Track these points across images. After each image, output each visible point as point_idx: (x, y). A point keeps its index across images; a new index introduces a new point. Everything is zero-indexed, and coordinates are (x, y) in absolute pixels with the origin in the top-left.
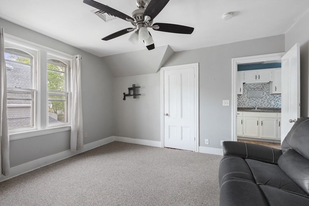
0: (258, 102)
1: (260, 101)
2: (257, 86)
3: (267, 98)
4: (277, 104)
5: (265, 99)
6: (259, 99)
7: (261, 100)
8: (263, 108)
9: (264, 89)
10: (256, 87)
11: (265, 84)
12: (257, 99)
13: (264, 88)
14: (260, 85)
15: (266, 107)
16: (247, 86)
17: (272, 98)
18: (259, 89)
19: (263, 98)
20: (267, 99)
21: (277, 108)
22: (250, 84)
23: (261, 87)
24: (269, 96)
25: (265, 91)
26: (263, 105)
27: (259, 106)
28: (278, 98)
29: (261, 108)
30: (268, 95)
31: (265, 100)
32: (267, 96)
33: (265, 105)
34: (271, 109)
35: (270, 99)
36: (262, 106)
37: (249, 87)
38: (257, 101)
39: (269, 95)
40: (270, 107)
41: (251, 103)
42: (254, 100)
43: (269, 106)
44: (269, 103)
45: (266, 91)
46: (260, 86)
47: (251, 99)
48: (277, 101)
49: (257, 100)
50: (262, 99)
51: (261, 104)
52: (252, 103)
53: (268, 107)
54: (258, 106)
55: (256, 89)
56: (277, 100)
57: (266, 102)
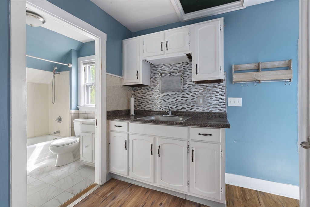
0: (177, 100)
1: (180, 98)
2: (174, 68)
3: (191, 91)
4: (209, 103)
5: (188, 94)
6: (178, 93)
7: (181, 95)
8: (183, 112)
9: (186, 73)
10: (172, 70)
11: (188, 63)
12: (176, 93)
13: (186, 71)
14: (179, 65)
15: (189, 110)
16: (158, 69)
17: (200, 91)
18: (178, 74)
19: (185, 91)
20: (191, 94)
21: (208, 113)
22: (164, 65)
23: (182, 69)
24: (196, 87)
25: (188, 76)
26: (185, 106)
27: (178, 108)
28: (210, 90)
29: (181, 112)
30: (193, 85)
31: (187, 96)
32: (192, 87)
33: (187, 105)
35: (197, 93)
36: (184, 108)
37: (163, 71)
38: (174, 98)
40: (197, 110)
41: (165, 101)
42: (170, 96)
43: (195, 109)
44: (195, 101)
46: (180, 68)
47: (165, 94)
49: (174, 96)
50: (183, 93)
51: (182, 103)
52: (167, 103)
53: (193, 110)
54: (177, 107)
55: (173, 74)
56: (208, 95)
57: (189, 101)
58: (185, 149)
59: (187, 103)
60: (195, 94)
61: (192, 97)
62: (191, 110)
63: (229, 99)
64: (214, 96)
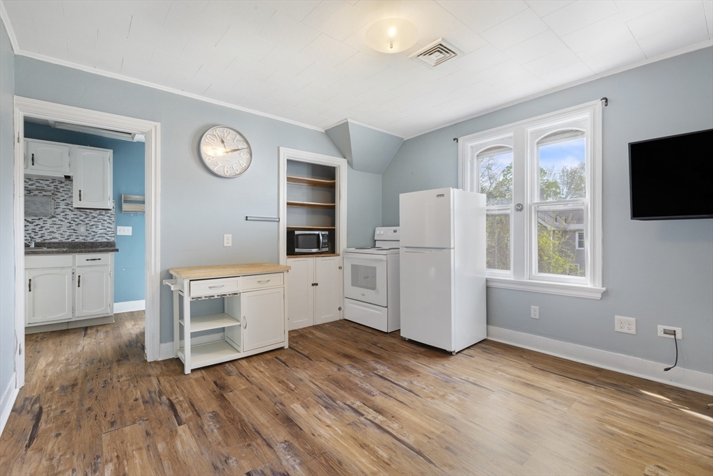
0: (42, 227)
1: (48, 226)
2: (37, 184)
3: (67, 217)
4: (94, 232)
5: (61, 221)
6: (45, 219)
7: (50, 221)
8: (54, 243)
9: (59, 194)
10: (34, 187)
11: (62, 182)
12: (39, 219)
13: (59, 192)
14: (48, 182)
15: (64, 240)
17: (82, 218)
18: (44, 193)
19: (57, 216)
20: (67, 221)
21: (92, 243)
23: (52, 188)
24: (74, 213)
25: (62, 198)
26: (57, 235)
27: (44, 238)
28: (94, 217)
29: (50, 243)
30: (70, 210)
31: (62, 223)
32: (68, 212)
33: (62, 234)
34: (77, 245)
35: (76, 220)
36: (55, 238)
38: (37, 225)
39: (72, 211)
40: (77, 240)
43: (73, 238)
44: (74, 230)
45: (63, 200)
46: (48, 186)
48: (94, 227)
49: (37, 222)
50: (53, 219)
51: (52, 232)
53: (70, 240)
54: (42, 237)
55: (36, 192)
56: (93, 223)
57: (64, 228)
58: (68, 277)
59: (61, 232)
60: (74, 221)
61: (68, 225)
62: (68, 241)
63: (118, 227)
64: (100, 224)
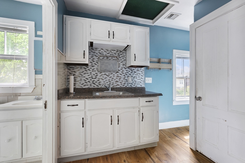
0: (113, 78)
1: (115, 78)
2: (111, 53)
3: (123, 72)
4: (135, 81)
5: (121, 74)
6: (114, 73)
7: (116, 75)
8: (118, 88)
9: (120, 59)
10: (109, 55)
11: (121, 52)
12: (112, 74)
13: (120, 57)
14: (115, 52)
15: (122, 86)
16: (97, 52)
17: (130, 73)
18: (114, 58)
19: (119, 72)
20: (123, 75)
22: (102, 49)
23: (117, 55)
25: (121, 61)
26: (119, 83)
27: (114, 85)
28: (135, 72)
29: (116, 88)
30: (124, 68)
31: (121, 76)
32: (124, 69)
33: (121, 82)
34: (128, 89)
35: (127, 74)
36: (118, 85)
37: (101, 54)
38: (111, 77)
39: (126, 69)
40: (128, 86)
41: (103, 79)
42: (107, 75)
43: (126, 85)
44: (126, 80)
45: (122, 62)
46: (115, 54)
47: (103, 73)
48: (135, 78)
50: (118, 74)
51: (117, 81)
52: (104, 81)
53: (125, 86)
54: (113, 84)
55: (110, 58)
56: (135, 76)
57: (122, 79)
59: (121, 81)
60: (126, 74)
61: (124, 77)
62: (124, 86)
63: (146, 78)
64: (137, 76)
